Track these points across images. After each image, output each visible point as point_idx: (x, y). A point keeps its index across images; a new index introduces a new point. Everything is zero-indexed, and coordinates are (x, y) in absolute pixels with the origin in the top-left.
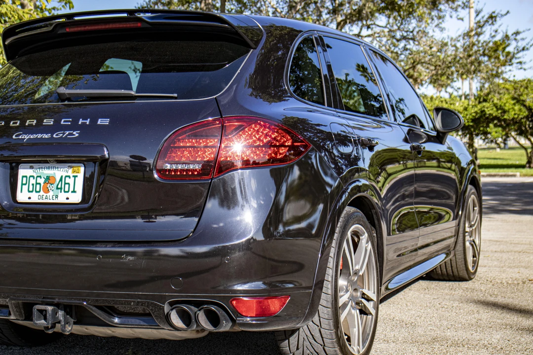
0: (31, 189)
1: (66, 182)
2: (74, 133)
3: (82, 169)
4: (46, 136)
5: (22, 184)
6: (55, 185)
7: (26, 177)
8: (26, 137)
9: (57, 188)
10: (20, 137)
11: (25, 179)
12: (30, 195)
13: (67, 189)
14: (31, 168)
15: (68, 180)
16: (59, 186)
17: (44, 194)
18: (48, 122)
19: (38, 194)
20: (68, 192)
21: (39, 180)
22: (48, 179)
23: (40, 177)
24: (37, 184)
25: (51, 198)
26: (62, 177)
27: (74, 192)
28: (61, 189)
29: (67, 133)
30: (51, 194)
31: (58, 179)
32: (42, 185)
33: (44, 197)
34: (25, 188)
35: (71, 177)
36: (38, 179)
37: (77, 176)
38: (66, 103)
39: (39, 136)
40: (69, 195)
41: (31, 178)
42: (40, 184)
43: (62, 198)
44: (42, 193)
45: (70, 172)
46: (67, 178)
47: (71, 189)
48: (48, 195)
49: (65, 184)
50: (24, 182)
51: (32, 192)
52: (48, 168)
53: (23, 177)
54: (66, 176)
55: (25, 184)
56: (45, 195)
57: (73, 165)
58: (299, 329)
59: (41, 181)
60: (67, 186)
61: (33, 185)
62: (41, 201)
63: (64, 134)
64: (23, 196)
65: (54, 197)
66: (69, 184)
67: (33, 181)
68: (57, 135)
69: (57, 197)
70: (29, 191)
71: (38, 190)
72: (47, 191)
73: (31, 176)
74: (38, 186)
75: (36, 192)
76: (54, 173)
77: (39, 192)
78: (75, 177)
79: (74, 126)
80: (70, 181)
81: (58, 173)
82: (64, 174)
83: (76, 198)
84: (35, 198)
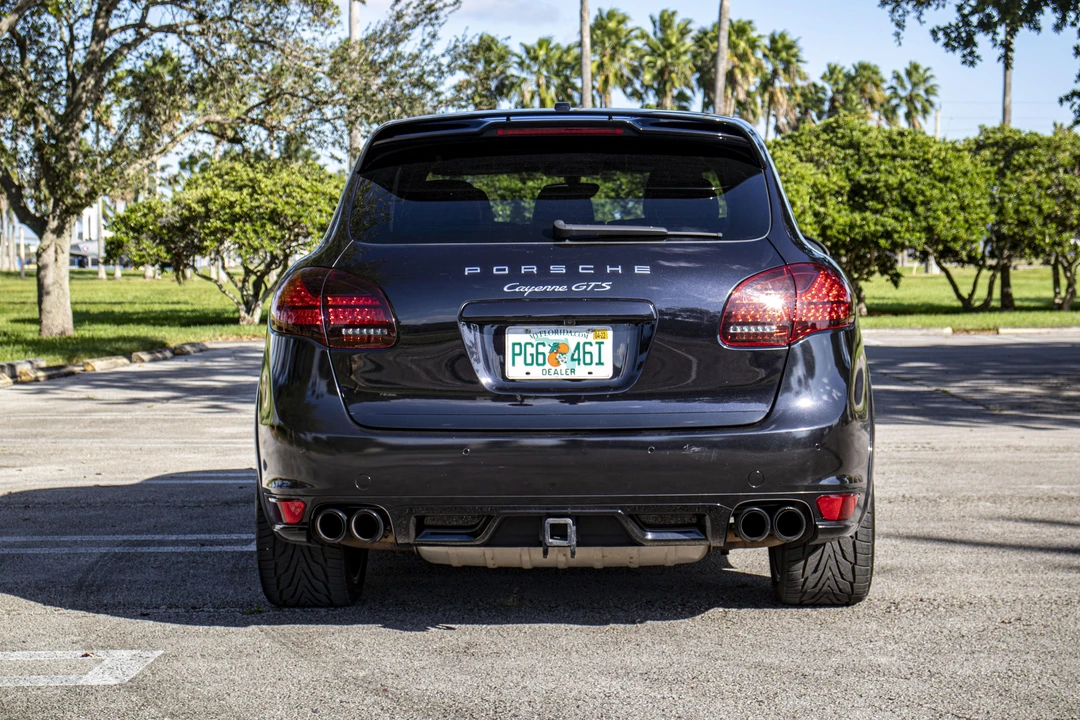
0: (529, 361)
1: (586, 350)
2: (604, 285)
3: (610, 334)
4: (558, 289)
5: (514, 355)
6: (569, 355)
7: (520, 344)
8: (528, 290)
9: (573, 359)
10: (517, 290)
11: (517, 348)
12: (528, 369)
13: (588, 360)
14: (527, 332)
15: (588, 348)
16: (576, 357)
17: (551, 367)
18: (558, 269)
19: (542, 367)
20: (591, 364)
21: (541, 349)
22: (556, 347)
23: (543, 344)
24: (538, 353)
25: (564, 372)
26: (578, 344)
27: (600, 363)
28: (579, 360)
29: (593, 284)
30: (563, 367)
31: (572, 347)
32: (547, 355)
33: (552, 372)
34: (519, 360)
35: (594, 343)
36: (540, 347)
37: (603, 343)
38: (567, 242)
39: (549, 288)
40: (593, 368)
41: (529, 347)
42: (544, 354)
43: (581, 373)
44: (547, 366)
45: (591, 337)
46: (587, 346)
47: (596, 360)
48: (558, 368)
49: (585, 353)
50: (517, 350)
51: (532, 364)
52: (556, 332)
53: (514, 344)
54: (585, 343)
55: (520, 354)
56: (554, 368)
57: (595, 327)
58: (824, 544)
59: (546, 350)
60: (588, 357)
61: (532, 355)
62: (547, 377)
63: (588, 286)
64: (516, 371)
65: (569, 371)
66: (590, 353)
67: (531, 350)
68: (577, 287)
69: (573, 371)
70: (526, 364)
71: (541, 361)
72: (556, 363)
73: (526, 344)
74: (541, 357)
75: (538, 364)
76: (566, 339)
77: (544, 363)
78: (600, 344)
80: (594, 349)
81: (572, 338)
82: (582, 340)
83: (604, 372)
84: (537, 373)
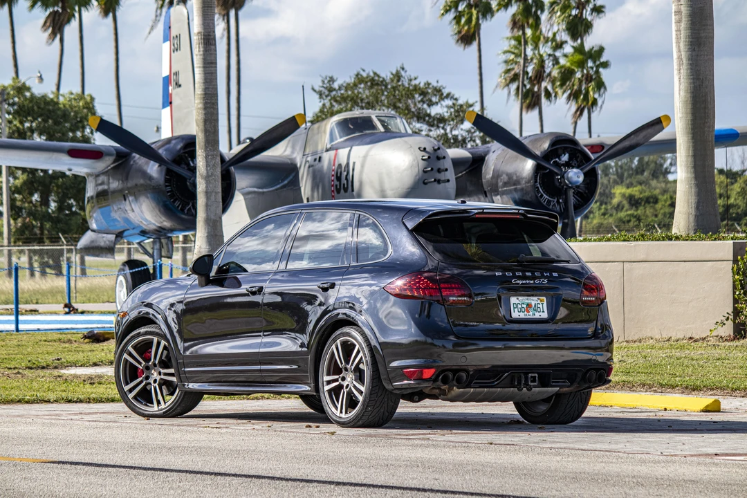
0: (519, 311)
2: (545, 280)
3: (545, 300)
4: (531, 282)
5: (514, 308)
6: (533, 308)
8: (520, 282)
9: (534, 310)
10: (517, 282)
11: (515, 305)
12: (519, 314)
13: (539, 311)
14: (517, 299)
15: (539, 306)
18: (529, 274)
19: (524, 313)
21: (523, 306)
22: (528, 305)
23: (524, 304)
25: (531, 315)
26: (535, 304)
27: (543, 312)
28: (536, 310)
30: (531, 313)
31: (533, 306)
32: (525, 308)
33: (527, 315)
34: (516, 310)
35: (540, 304)
39: (527, 282)
40: (541, 314)
43: (537, 315)
44: (526, 313)
45: (539, 301)
47: (542, 310)
48: (529, 314)
52: (528, 299)
53: (513, 304)
54: (537, 304)
55: (516, 308)
57: (539, 297)
59: (525, 306)
60: (539, 309)
62: (526, 317)
63: (540, 281)
64: (515, 315)
68: (537, 282)
69: (534, 315)
72: (528, 312)
73: (517, 303)
74: (523, 309)
75: (522, 312)
76: (531, 302)
78: (543, 304)
79: (543, 276)
80: (540, 306)
81: (534, 301)
82: (536, 302)
83: (545, 315)
84: (522, 315)
